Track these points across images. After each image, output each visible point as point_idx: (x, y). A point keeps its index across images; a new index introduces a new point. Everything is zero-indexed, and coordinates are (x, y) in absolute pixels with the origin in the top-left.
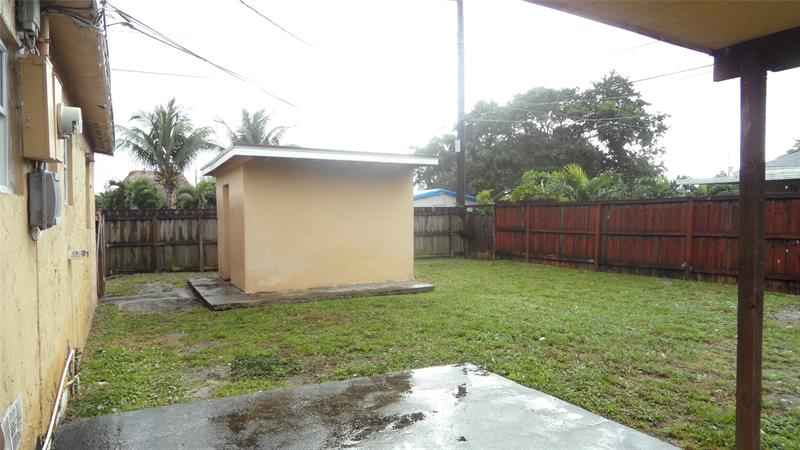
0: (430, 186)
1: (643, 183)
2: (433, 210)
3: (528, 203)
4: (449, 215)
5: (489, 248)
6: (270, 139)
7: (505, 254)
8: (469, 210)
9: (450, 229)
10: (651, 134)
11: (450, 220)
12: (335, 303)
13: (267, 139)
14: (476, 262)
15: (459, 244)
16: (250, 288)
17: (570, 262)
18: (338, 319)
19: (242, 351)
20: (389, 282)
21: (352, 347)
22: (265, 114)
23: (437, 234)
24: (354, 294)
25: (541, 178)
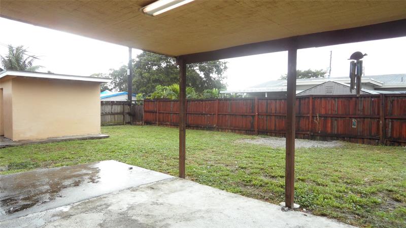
0: (121, 90)
1: (207, 92)
2: (115, 102)
3: (158, 100)
4: (123, 105)
5: (142, 120)
6: (27, 62)
7: (148, 123)
8: (133, 102)
9: (124, 111)
10: (222, 70)
11: (124, 107)
12: (59, 143)
13: (25, 62)
14: (135, 126)
15: (128, 118)
16: (16, 138)
17: (175, 125)
18: (60, 149)
19: (12, 161)
20: (88, 134)
21: (64, 157)
22: (24, 48)
23: (117, 114)
24: (70, 140)
25: (164, 88)
